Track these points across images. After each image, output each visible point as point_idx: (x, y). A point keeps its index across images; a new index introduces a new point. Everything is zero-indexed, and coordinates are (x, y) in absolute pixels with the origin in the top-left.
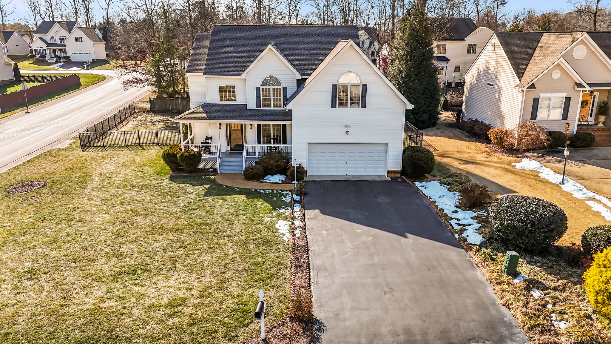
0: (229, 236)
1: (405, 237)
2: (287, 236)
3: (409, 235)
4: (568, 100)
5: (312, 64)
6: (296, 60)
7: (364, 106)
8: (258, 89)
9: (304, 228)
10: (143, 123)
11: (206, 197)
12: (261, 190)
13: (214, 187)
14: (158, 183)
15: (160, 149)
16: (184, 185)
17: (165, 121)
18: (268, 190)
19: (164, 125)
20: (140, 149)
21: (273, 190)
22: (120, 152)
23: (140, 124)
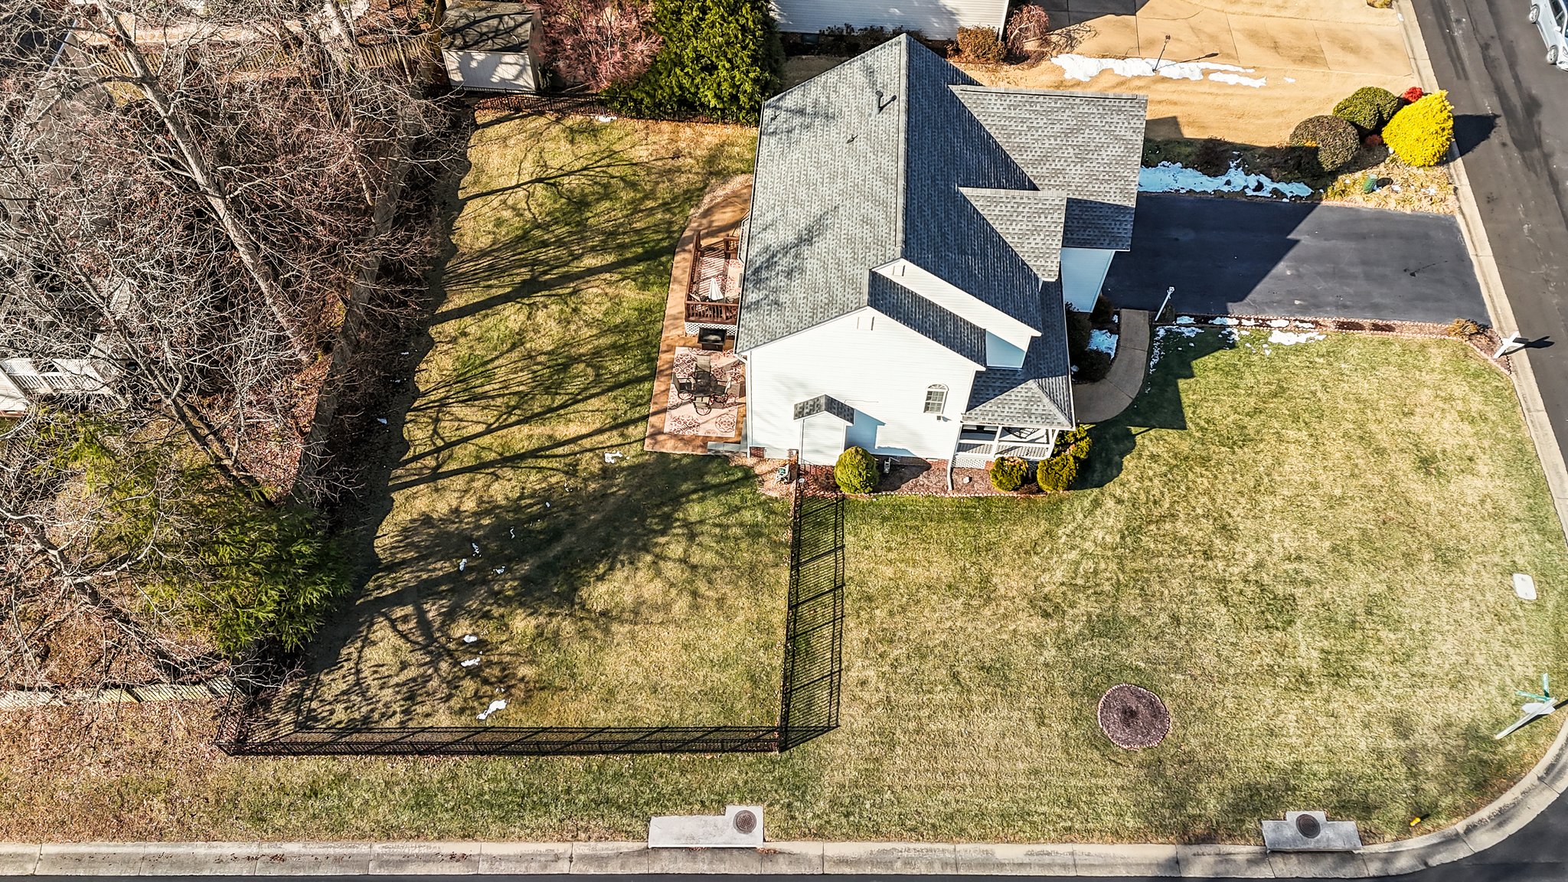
3: (1291, 237)
10: (453, 684)
11: (1190, 424)
12: (1149, 360)
13: (1139, 420)
14: (1120, 501)
15: (831, 559)
16: (1128, 462)
17: (424, 624)
18: (1150, 352)
19: (487, 615)
20: (828, 599)
21: (1151, 347)
22: (855, 635)
23: (469, 685)
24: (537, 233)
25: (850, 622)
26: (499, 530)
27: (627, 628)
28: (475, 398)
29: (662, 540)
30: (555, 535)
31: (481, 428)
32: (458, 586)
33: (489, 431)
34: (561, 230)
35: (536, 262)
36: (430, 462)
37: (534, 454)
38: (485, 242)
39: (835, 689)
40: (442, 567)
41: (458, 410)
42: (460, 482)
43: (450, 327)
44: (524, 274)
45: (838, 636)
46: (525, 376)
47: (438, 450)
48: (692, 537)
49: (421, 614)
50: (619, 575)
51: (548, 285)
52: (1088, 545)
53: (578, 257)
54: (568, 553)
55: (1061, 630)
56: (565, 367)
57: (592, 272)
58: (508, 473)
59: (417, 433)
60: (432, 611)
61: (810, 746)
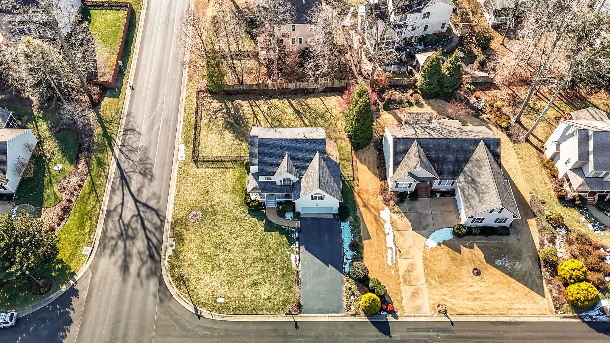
0: (278, 264)
1: (328, 266)
2: (294, 266)
3: (330, 265)
4: (411, 184)
5: (304, 168)
6: (297, 165)
7: (323, 200)
8: (281, 181)
9: (299, 260)
10: (210, 115)
11: (265, 233)
12: (284, 226)
13: (267, 222)
14: (245, 217)
15: (233, 166)
16: (255, 220)
17: (221, 109)
18: (287, 227)
19: (223, 117)
20: (223, 166)
21: (289, 227)
22: (216, 171)
23: (209, 117)
24: (313, 111)
25: (218, 170)
26: (240, 116)
27: (219, 137)
28: (269, 108)
29: (238, 140)
30: (238, 125)
31: (262, 110)
32: (229, 113)
33: (262, 112)
34: (314, 115)
35: (305, 112)
36: (254, 104)
37: (257, 119)
38: (310, 103)
39: (205, 168)
40: (232, 110)
41: (266, 106)
42: (250, 109)
43: (286, 102)
44: (301, 111)
45: (215, 168)
46: (275, 115)
47: (257, 105)
48: (239, 145)
49: (223, 109)
50: (231, 135)
51: (299, 115)
52: (234, 211)
53: (307, 118)
54: (234, 127)
55: (215, 205)
56: (278, 121)
57: (303, 122)
58: (253, 115)
59: (261, 101)
60: (224, 110)
61: (194, 165)
